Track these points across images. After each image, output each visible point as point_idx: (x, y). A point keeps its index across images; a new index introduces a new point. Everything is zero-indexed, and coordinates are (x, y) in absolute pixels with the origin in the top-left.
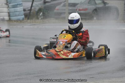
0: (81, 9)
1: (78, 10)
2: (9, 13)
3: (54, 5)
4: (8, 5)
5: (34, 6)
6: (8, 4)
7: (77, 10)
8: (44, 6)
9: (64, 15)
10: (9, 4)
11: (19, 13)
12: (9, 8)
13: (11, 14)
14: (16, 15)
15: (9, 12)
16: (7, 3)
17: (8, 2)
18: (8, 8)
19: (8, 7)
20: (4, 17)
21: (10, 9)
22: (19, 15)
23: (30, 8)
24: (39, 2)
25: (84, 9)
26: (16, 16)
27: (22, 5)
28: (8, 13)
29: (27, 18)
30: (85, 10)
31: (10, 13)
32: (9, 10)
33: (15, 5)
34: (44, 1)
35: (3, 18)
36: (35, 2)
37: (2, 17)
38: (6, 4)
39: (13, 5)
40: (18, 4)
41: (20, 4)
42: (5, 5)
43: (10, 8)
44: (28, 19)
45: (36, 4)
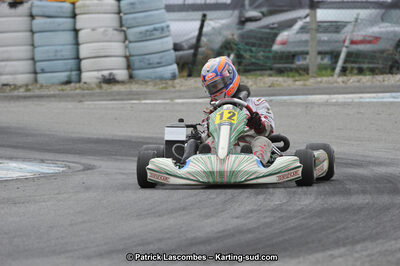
0: (360, 38)
1: (347, 43)
2: (127, 58)
3: (272, 29)
4: (124, 31)
5: (206, 35)
6: (124, 28)
7: (344, 41)
8: (240, 31)
9: (305, 59)
10: (128, 28)
11: (161, 58)
12: (127, 42)
13: (136, 60)
14: (150, 64)
15: (128, 54)
16: (121, 25)
17: (124, 22)
18: (124, 42)
19: (126, 38)
20: (114, 72)
21: (131, 45)
22: (159, 64)
23: (194, 41)
24: (223, 22)
25: (368, 39)
26: (151, 66)
27: (169, 31)
28: (124, 60)
29: (185, 74)
30: (369, 42)
31: (132, 58)
32: (126, 47)
33: (147, 31)
34: (240, 17)
35: (110, 74)
36: (211, 20)
37: (106, 73)
38: (116, 30)
39: (141, 33)
40: (155, 29)
41: (162, 29)
42: (115, 32)
43: (130, 42)
44: (190, 75)
45: (213, 28)
